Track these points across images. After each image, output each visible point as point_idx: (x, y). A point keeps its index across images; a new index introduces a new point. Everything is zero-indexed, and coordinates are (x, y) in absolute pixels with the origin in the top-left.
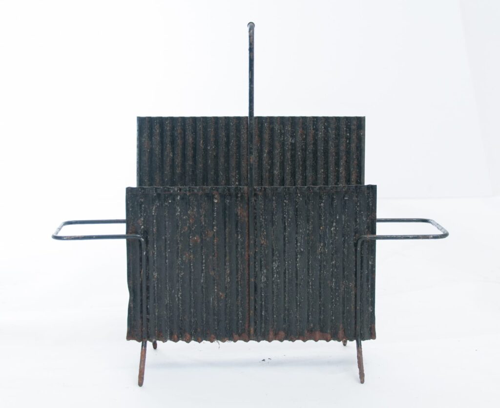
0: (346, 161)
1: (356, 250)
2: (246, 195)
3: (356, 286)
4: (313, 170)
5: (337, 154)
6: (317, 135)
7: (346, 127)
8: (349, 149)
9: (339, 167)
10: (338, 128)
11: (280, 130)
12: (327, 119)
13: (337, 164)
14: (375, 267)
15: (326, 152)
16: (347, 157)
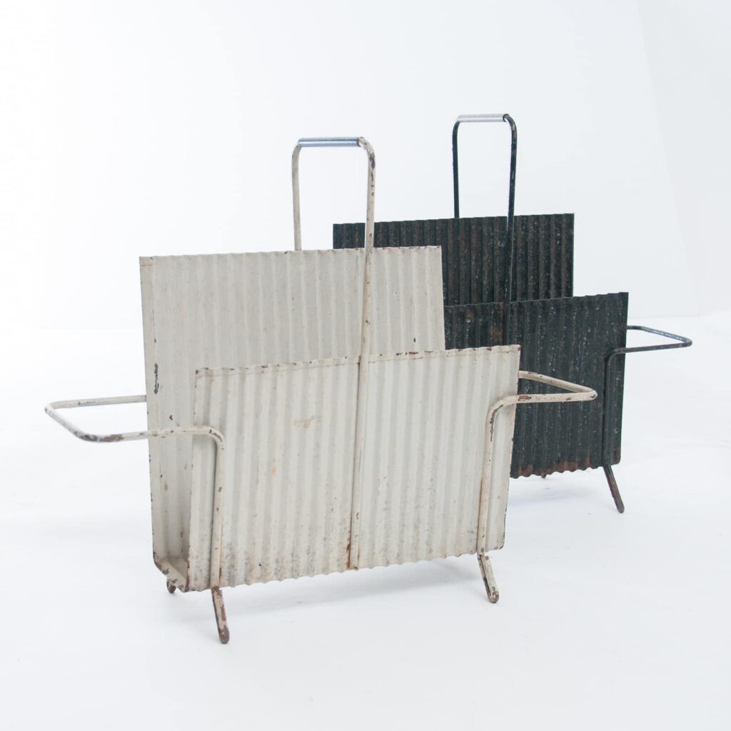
0: (556, 266)
1: (606, 366)
2: (501, 312)
3: (604, 406)
4: (522, 277)
5: (548, 257)
6: (527, 236)
7: (556, 226)
8: (560, 251)
9: (549, 272)
10: (548, 228)
11: (489, 233)
12: (537, 218)
13: (548, 269)
14: (623, 383)
15: (536, 256)
16: (556, 260)
